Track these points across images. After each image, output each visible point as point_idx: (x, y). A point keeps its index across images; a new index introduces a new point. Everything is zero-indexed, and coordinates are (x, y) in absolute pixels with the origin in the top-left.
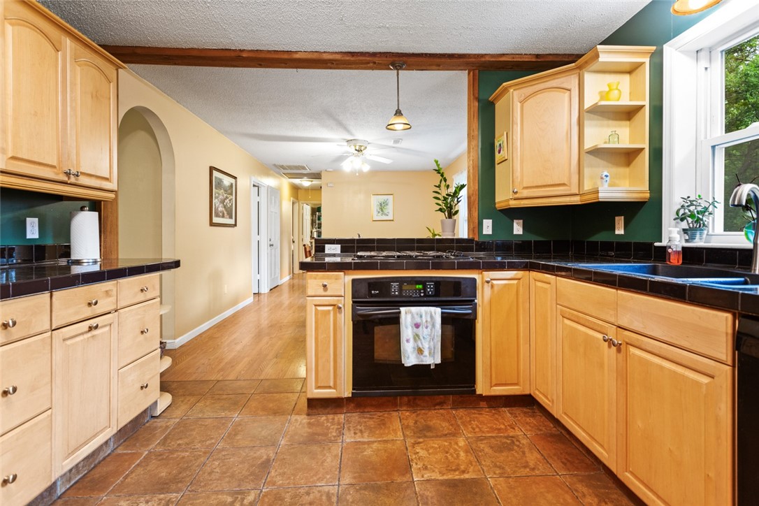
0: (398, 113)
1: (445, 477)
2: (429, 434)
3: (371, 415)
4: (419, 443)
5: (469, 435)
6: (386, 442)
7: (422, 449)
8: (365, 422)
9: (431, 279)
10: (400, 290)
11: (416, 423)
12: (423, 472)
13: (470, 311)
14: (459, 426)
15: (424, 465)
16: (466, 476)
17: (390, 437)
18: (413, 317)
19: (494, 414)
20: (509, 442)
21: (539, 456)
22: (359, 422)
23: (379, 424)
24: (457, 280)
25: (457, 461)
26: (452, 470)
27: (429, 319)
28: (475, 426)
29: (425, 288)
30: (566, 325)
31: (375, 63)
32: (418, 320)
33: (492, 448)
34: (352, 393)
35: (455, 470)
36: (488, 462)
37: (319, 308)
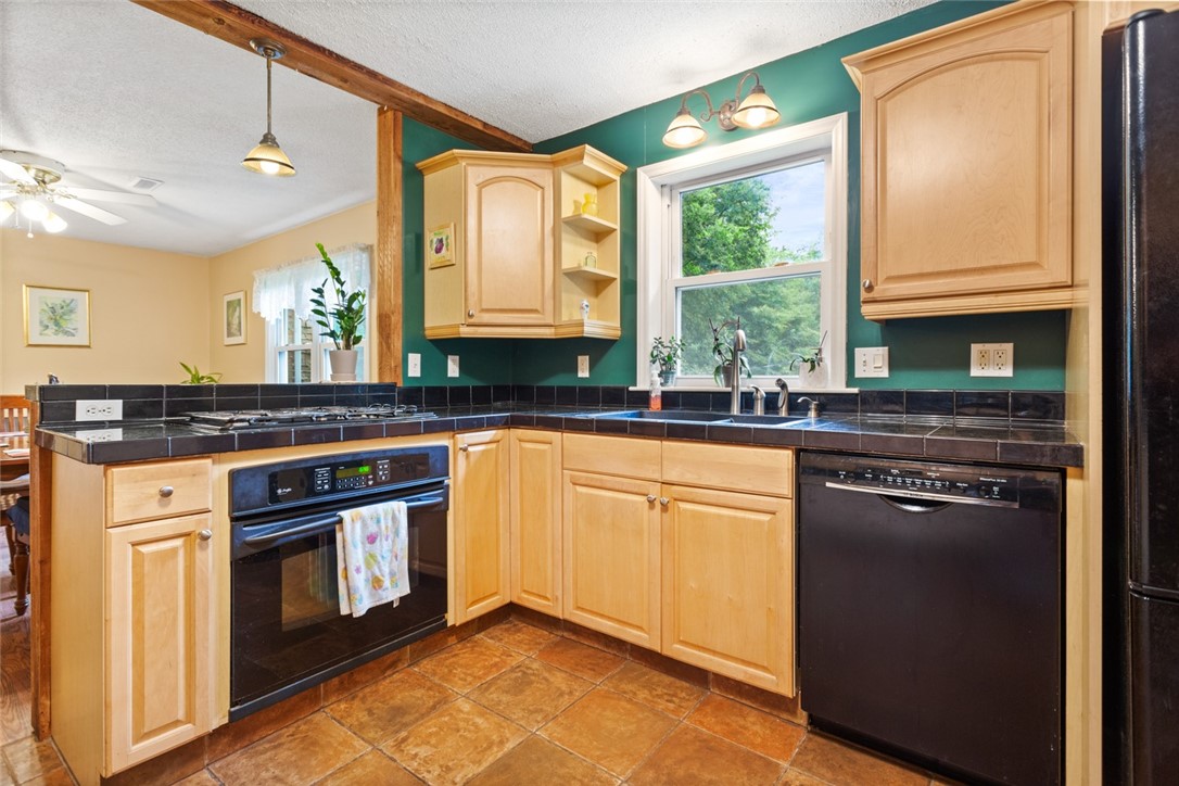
0: (268, 140)
1: (485, 765)
2: (407, 719)
3: (270, 742)
4: (404, 740)
5: (466, 691)
6: (345, 769)
7: (417, 745)
8: (271, 759)
9: (383, 454)
10: (333, 481)
11: (370, 712)
12: (450, 776)
13: (441, 499)
14: (440, 685)
15: (441, 766)
16: (509, 746)
17: (347, 757)
18: (364, 525)
19: (473, 647)
20: (520, 674)
21: (563, 675)
22: (257, 766)
23: (303, 749)
24: (422, 452)
25: (480, 734)
26: (486, 749)
27: (390, 523)
28: (462, 676)
29: (374, 471)
30: (581, 493)
31: (220, 21)
32: (373, 529)
33: (507, 692)
34: (231, 714)
35: (490, 747)
36: (517, 714)
37: (144, 549)
